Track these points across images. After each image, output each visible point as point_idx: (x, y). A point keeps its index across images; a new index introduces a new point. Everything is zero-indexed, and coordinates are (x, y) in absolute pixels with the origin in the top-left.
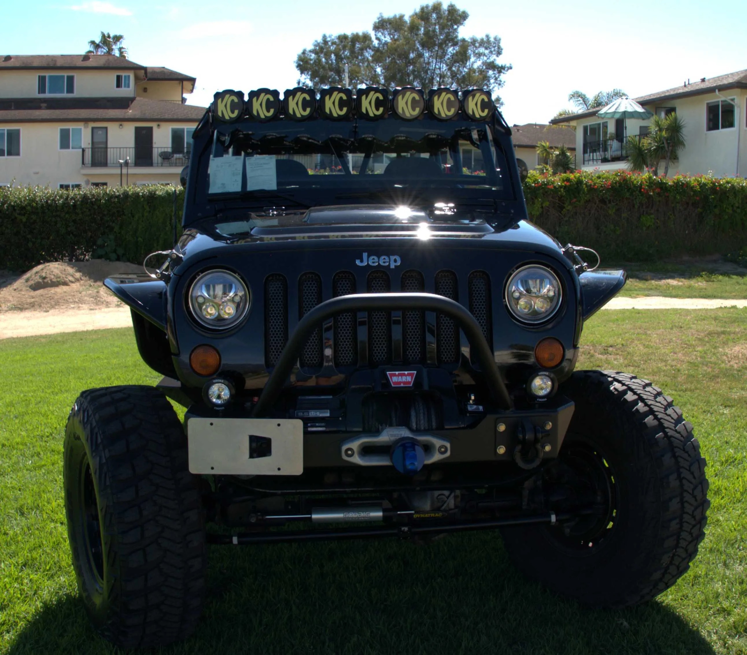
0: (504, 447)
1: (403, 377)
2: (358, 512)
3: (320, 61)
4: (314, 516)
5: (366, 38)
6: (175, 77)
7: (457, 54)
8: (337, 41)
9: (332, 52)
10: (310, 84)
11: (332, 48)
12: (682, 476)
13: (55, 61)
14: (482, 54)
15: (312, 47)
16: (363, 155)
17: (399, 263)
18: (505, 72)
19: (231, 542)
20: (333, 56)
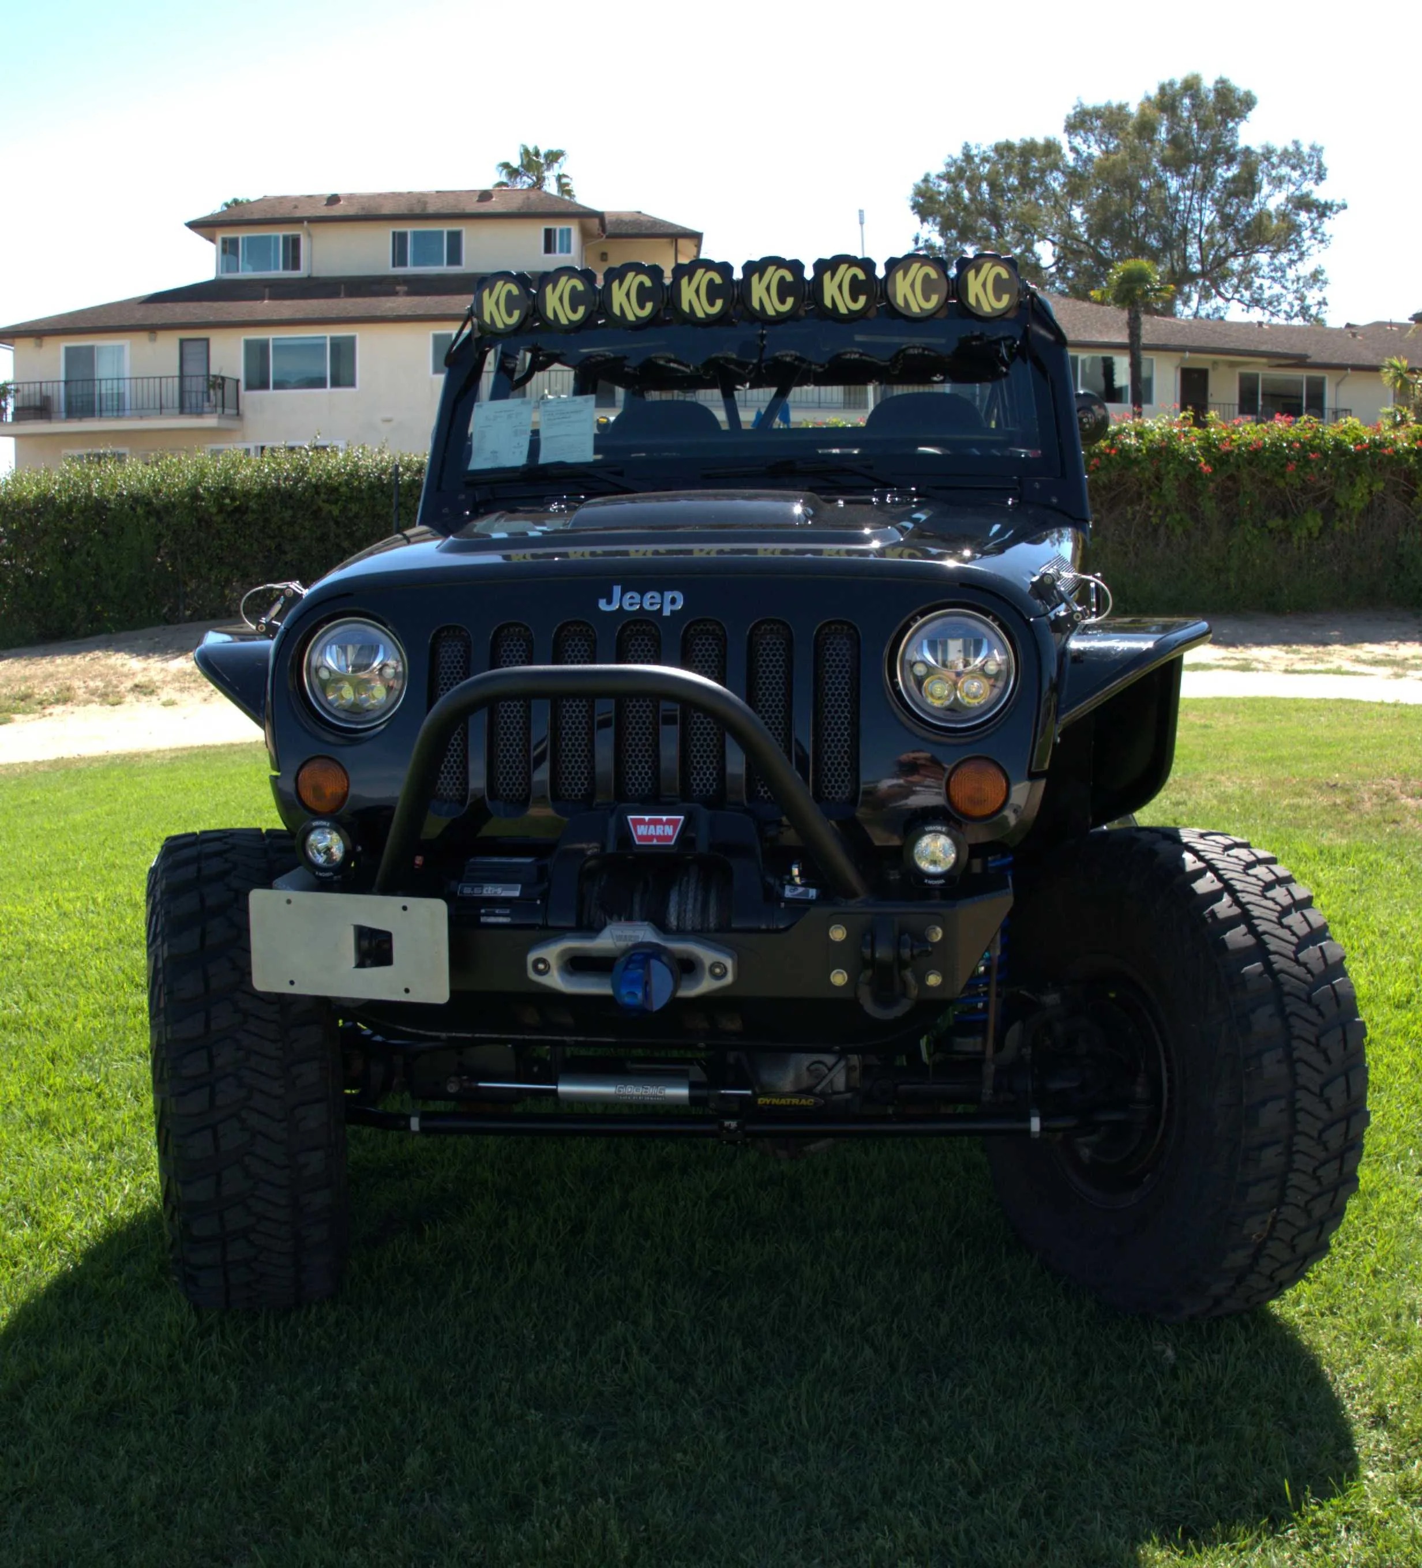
0: (845, 975)
1: (658, 827)
2: (643, 1084)
3: (958, 195)
4: (563, 1088)
5: (1051, 148)
6: (663, 230)
7: (1234, 179)
8: (992, 154)
9: (982, 178)
10: (939, 241)
11: (985, 169)
12: (1296, 1054)
13: (425, 203)
14: (1284, 177)
15: (942, 169)
16: (774, 390)
17: (679, 606)
18: (1332, 216)
19: (408, 1127)
20: (985, 186)
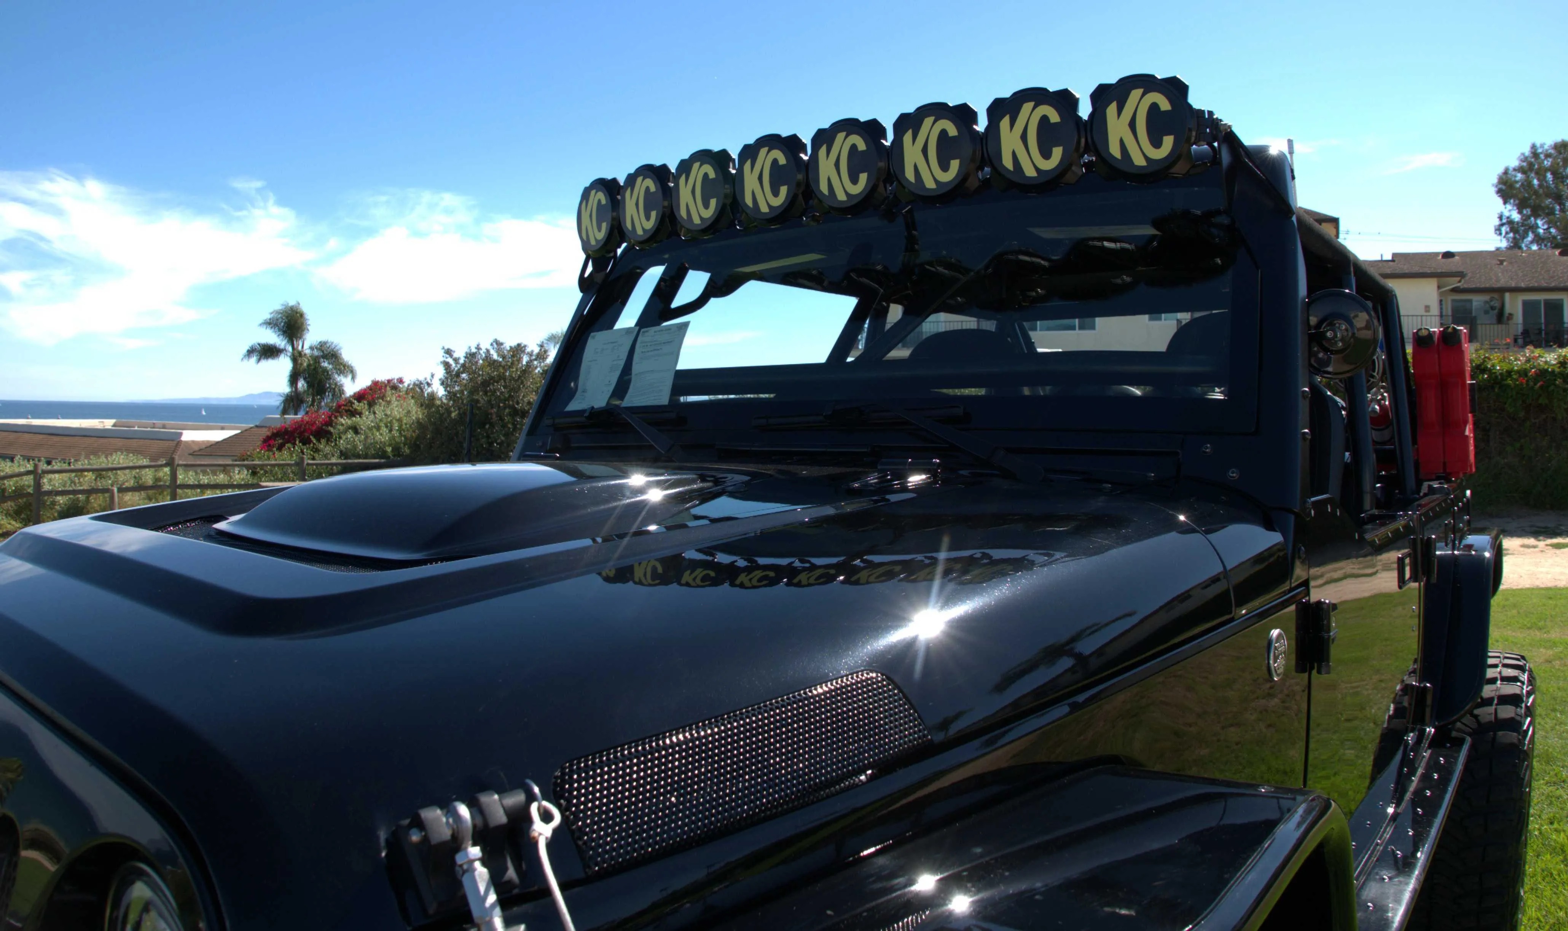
20: (1549, 176)
